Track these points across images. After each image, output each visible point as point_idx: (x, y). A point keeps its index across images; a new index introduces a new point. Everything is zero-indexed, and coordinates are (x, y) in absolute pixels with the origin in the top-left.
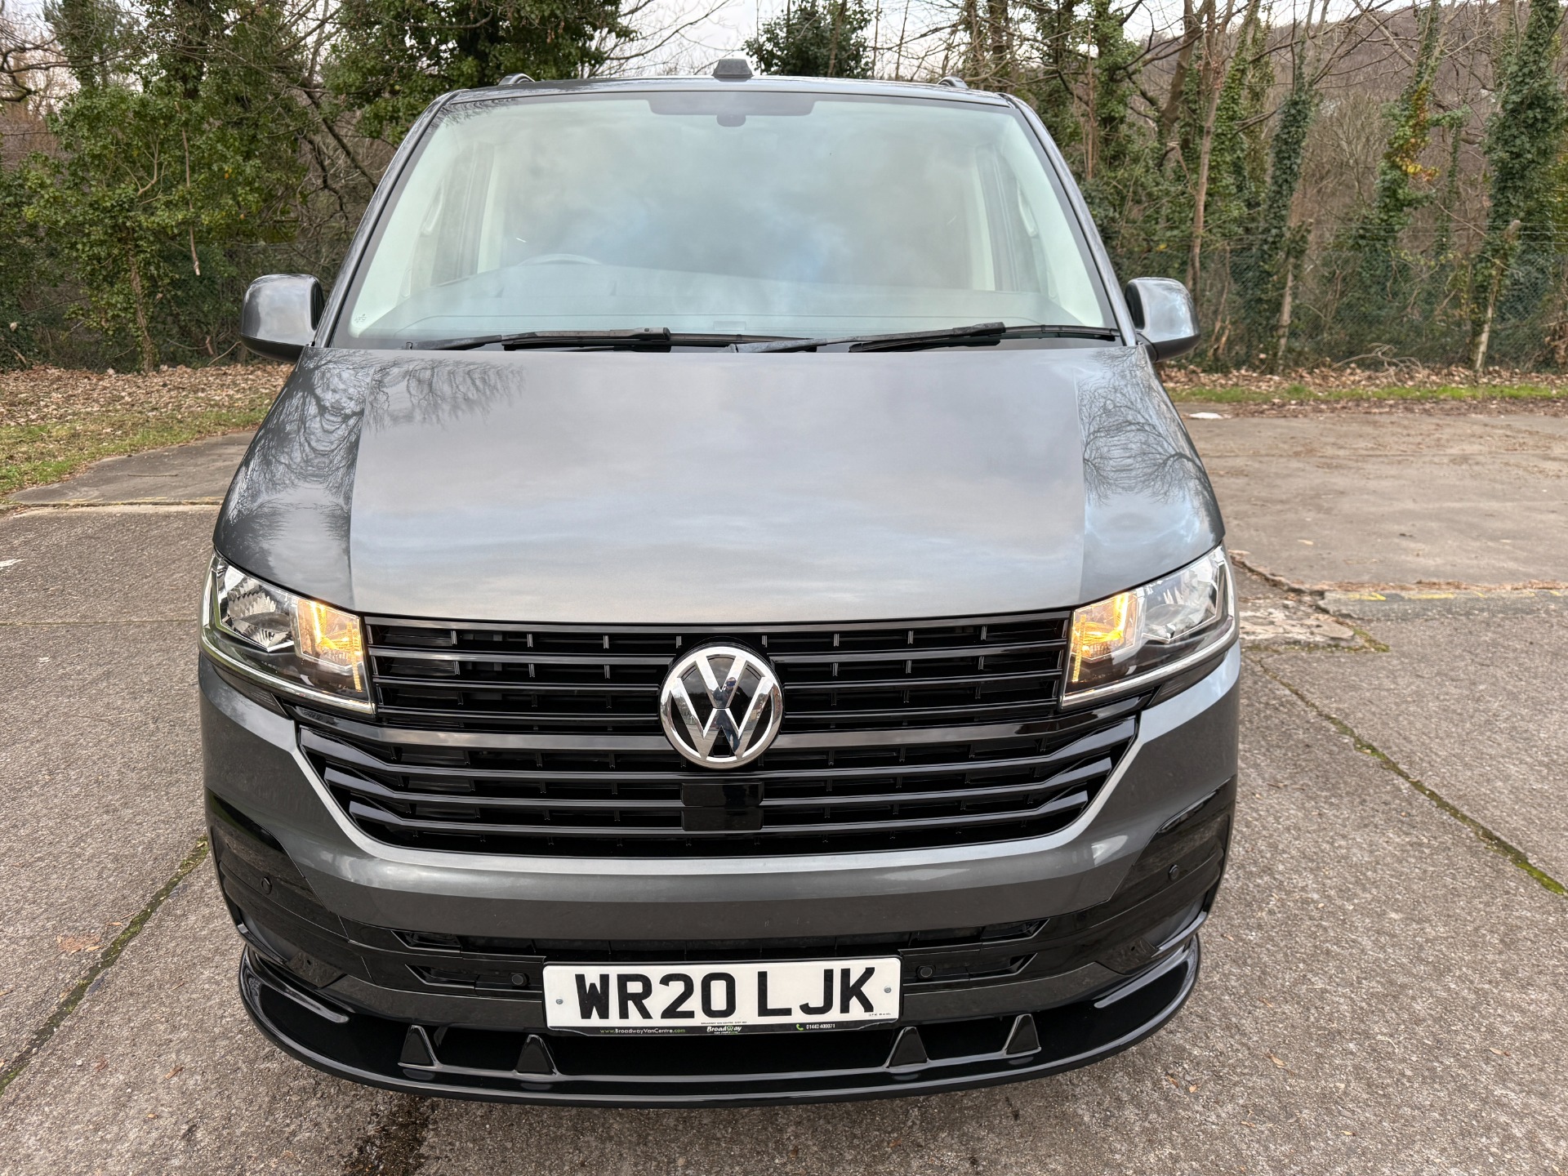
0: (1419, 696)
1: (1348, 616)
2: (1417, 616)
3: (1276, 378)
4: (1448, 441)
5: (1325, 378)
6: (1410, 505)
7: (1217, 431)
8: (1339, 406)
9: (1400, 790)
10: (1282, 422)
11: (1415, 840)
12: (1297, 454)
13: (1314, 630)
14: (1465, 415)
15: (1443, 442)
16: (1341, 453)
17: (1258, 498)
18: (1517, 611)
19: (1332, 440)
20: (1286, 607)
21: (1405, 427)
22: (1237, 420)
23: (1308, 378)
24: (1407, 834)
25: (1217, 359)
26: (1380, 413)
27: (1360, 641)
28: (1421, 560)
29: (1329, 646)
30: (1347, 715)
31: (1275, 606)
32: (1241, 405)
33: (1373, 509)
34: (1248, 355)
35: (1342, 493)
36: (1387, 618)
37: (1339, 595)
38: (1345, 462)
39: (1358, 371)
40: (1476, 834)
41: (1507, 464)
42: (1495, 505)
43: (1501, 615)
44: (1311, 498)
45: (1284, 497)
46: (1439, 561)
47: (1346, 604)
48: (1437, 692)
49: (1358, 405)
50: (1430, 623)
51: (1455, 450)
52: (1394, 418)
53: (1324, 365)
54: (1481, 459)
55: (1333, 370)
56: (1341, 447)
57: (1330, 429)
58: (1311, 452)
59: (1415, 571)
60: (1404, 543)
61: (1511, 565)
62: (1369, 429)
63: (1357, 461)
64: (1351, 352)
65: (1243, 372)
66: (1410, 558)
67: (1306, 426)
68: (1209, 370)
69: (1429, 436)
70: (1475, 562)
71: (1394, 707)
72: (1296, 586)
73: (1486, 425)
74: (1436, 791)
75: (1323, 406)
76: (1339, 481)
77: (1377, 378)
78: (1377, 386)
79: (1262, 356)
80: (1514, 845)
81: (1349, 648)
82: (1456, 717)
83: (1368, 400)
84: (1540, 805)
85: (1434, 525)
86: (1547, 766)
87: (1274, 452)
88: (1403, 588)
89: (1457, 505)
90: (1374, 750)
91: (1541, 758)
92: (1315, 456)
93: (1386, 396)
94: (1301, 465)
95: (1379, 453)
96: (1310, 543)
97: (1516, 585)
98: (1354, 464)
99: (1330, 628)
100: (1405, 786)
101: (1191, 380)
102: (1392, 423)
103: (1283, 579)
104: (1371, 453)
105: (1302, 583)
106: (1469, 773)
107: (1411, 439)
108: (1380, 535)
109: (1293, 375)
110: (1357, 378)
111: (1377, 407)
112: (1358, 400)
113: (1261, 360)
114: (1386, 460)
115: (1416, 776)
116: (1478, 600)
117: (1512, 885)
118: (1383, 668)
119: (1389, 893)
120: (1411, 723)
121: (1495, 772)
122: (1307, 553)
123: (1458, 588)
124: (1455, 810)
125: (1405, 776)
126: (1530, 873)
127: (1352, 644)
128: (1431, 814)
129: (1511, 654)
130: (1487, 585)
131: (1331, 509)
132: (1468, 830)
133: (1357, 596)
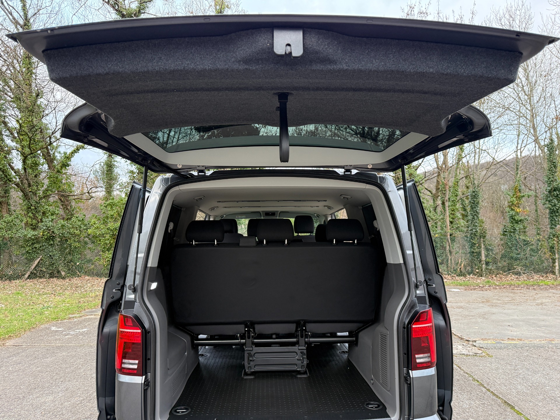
0: (498, 369)
1: (482, 347)
2: (505, 348)
3: (483, 278)
4: (538, 298)
5: (501, 278)
6: (516, 317)
7: (457, 295)
8: (502, 287)
9: (483, 391)
10: (481, 292)
11: (483, 403)
12: (483, 302)
13: (470, 351)
14: (548, 290)
15: (536, 299)
16: (499, 302)
17: (464, 315)
18: (538, 347)
19: (497, 298)
20: (463, 345)
21: (524, 294)
22: (465, 291)
23: (495, 278)
24: (481, 401)
25: (461, 272)
26: (517, 289)
27: (484, 354)
28: (513, 333)
29: (474, 355)
30: (473, 372)
31: (460, 345)
32: (468, 287)
33: (502, 318)
34: (472, 271)
35: (494, 313)
36: (495, 348)
37: (482, 342)
38: (499, 304)
39: (513, 276)
40: (502, 402)
41: (556, 305)
42: (545, 317)
43: (532, 348)
44: (483, 315)
45: (473, 315)
46: (518, 333)
47: (482, 344)
48: (504, 368)
49: (510, 287)
50: (509, 350)
51: (539, 301)
52: (522, 291)
53: (500, 274)
54: (548, 304)
55: (504, 275)
56: (499, 300)
57: (497, 294)
58: (488, 301)
59: (509, 336)
60: (509, 328)
61: (542, 334)
62: (511, 295)
63: (503, 304)
64: (509, 269)
65: (471, 276)
66: (509, 332)
67: (489, 294)
68: (459, 275)
69: (532, 297)
70: (530, 333)
71: (488, 371)
72: (468, 339)
73: (554, 293)
74: (493, 391)
75: (497, 287)
76: (494, 310)
77: (520, 278)
78: (520, 281)
79: (477, 271)
80: (512, 404)
81: (480, 356)
82: (507, 374)
83: (514, 285)
84: (524, 396)
85: (521, 323)
86: (531, 387)
87: (474, 302)
88: (502, 340)
89: (532, 317)
90: (478, 381)
91: (529, 384)
92: (489, 303)
93: (521, 284)
94: (483, 305)
96: (477, 328)
97: (541, 340)
98: (502, 305)
99: (475, 350)
100: (484, 390)
101: (452, 279)
102: (520, 293)
103: (464, 337)
104: (509, 302)
105: (470, 338)
106: (505, 388)
107: (525, 298)
108: (501, 326)
109: (489, 277)
110: (513, 278)
111: (517, 287)
112: (510, 285)
113: (477, 272)
114: (513, 304)
115: (488, 387)
116: (526, 344)
117: (508, 413)
118: (489, 361)
119: (471, 415)
120: (492, 375)
121: (514, 387)
122: (475, 330)
123: (521, 340)
124: (498, 396)
125: (485, 388)
126: (514, 411)
127: (481, 355)
128: (490, 397)
129: (532, 359)
130: (531, 340)
131: (488, 318)
132: (499, 401)
133: (487, 342)
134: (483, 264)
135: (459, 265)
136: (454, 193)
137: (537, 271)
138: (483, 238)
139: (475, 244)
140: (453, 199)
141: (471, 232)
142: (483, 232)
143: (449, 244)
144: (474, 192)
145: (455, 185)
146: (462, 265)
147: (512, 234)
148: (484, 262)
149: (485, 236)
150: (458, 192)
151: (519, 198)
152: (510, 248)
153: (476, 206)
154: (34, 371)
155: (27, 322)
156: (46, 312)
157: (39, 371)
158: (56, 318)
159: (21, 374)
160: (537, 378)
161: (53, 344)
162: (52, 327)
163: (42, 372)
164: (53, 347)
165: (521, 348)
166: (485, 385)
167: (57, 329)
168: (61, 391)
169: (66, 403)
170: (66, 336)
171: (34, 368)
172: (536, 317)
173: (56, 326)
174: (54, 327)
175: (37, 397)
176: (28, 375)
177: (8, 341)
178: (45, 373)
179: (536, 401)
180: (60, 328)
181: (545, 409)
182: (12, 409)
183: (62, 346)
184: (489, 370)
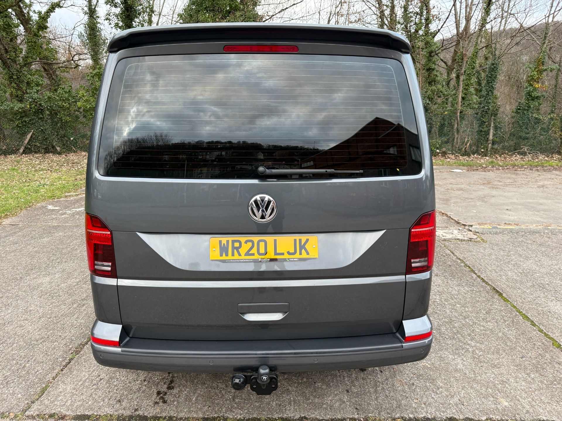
0: (491, 254)
1: (478, 232)
2: (500, 233)
3: (487, 158)
4: (540, 180)
5: (505, 158)
6: (515, 201)
7: (459, 176)
8: (505, 168)
10: (484, 173)
11: (472, 289)
12: (484, 184)
13: (465, 236)
14: (551, 171)
16: (500, 184)
17: (464, 198)
18: (534, 232)
19: (498, 179)
20: (459, 229)
21: (527, 175)
22: (468, 172)
23: (499, 158)
24: (470, 288)
25: (466, 151)
26: (520, 171)
27: (478, 239)
28: (510, 217)
29: (468, 240)
30: (465, 258)
31: (456, 229)
32: (471, 167)
33: (501, 202)
34: (477, 150)
35: (493, 196)
36: (490, 233)
37: (478, 226)
38: (499, 187)
39: (518, 156)
40: (491, 288)
41: (557, 188)
42: (545, 201)
43: (528, 233)
44: (482, 198)
45: (473, 197)
46: (516, 217)
47: (478, 229)
48: (497, 253)
49: (513, 168)
50: (504, 235)
51: (541, 183)
52: (524, 172)
53: (505, 154)
54: (549, 186)
55: (509, 155)
56: (501, 182)
57: (499, 176)
58: (489, 183)
59: (506, 220)
60: (507, 212)
61: (539, 219)
62: (514, 176)
63: (504, 186)
64: (515, 149)
65: (475, 156)
66: (506, 216)
67: (491, 175)
68: (463, 155)
69: (534, 178)
70: (528, 218)
72: (464, 224)
73: (557, 175)
74: (484, 278)
75: (501, 168)
76: (494, 192)
77: (525, 158)
78: (524, 161)
79: (482, 150)
80: (501, 291)
81: (474, 241)
82: (499, 260)
83: (518, 166)
84: (514, 282)
85: (520, 207)
86: (521, 273)
87: (475, 183)
88: (499, 225)
89: (531, 201)
90: (469, 267)
91: (520, 271)
93: (524, 165)
94: (483, 187)
95: (513, 184)
96: (475, 211)
97: (537, 225)
98: (502, 187)
99: (471, 235)
100: (474, 276)
101: (456, 158)
103: (461, 222)
104: (511, 184)
105: (467, 223)
106: (496, 274)
107: (527, 179)
108: (500, 209)
109: (494, 157)
110: (517, 158)
111: (520, 168)
112: (514, 166)
113: (482, 152)
114: (514, 186)
115: (479, 274)
116: (522, 229)
117: (495, 300)
118: (483, 247)
119: (459, 301)
120: (484, 261)
121: (504, 274)
122: (472, 214)
123: (517, 225)
124: (487, 283)
125: (476, 274)
126: (502, 298)
127: (476, 240)
128: (479, 283)
129: (526, 244)
130: (528, 225)
131: (487, 201)
132: (489, 287)
133: (483, 227)
134: (490, 143)
135: (465, 144)
136: (471, 65)
137: (543, 151)
138: (494, 116)
139: (485, 122)
140: (469, 73)
141: (483, 109)
142: (495, 110)
143: (458, 122)
144: (493, 64)
145: (474, 56)
146: (468, 144)
147: (525, 112)
148: (491, 141)
149: (497, 114)
150: (475, 64)
151: (540, 72)
152: (521, 127)
153: (493, 80)
154: (31, 252)
155: (23, 200)
156: (42, 190)
157: (36, 252)
158: (52, 197)
159: (18, 254)
160: (529, 265)
161: (49, 224)
162: (49, 206)
163: (39, 253)
164: (50, 227)
165: (517, 233)
166: (476, 272)
167: (54, 208)
168: (58, 272)
169: (62, 285)
170: (62, 215)
171: (31, 248)
172: (535, 201)
173: (53, 204)
174: (51, 206)
175: (34, 279)
176: (25, 255)
177: (4, 220)
178: (42, 254)
179: (524, 288)
180: (57, 207)
181: (532, 296)
182: (10, 290)
183: (59, 226)
184: (482, 256)
